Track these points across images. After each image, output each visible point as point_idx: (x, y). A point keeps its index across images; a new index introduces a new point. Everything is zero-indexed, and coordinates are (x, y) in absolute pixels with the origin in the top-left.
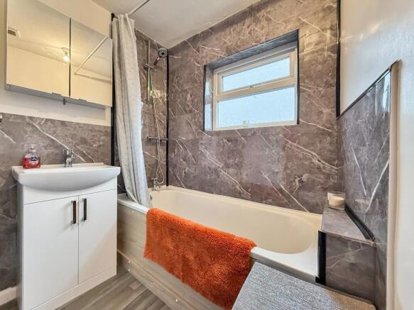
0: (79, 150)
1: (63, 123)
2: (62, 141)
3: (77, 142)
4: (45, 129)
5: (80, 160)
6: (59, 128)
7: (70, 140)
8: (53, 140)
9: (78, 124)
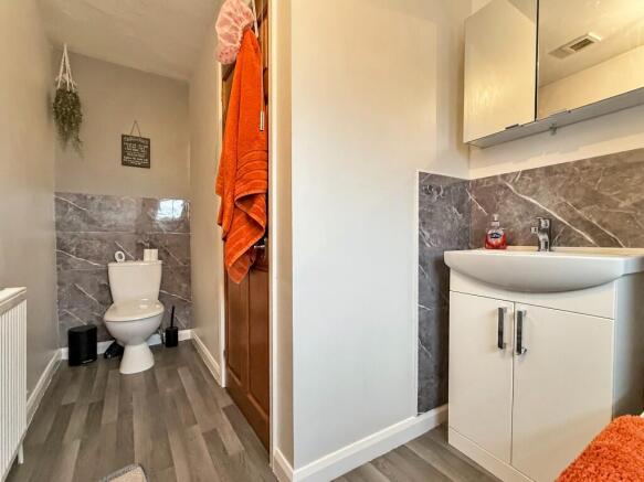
0: (580, 218)
1: (548, 170)
2: (547, 203)
3: (577, 200)
4: (521, 188)
5: (582, 239)
6: (542, 182)
7: (563, 200)
8: (532, 204)
9: (578, 163)
